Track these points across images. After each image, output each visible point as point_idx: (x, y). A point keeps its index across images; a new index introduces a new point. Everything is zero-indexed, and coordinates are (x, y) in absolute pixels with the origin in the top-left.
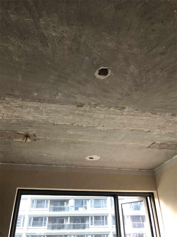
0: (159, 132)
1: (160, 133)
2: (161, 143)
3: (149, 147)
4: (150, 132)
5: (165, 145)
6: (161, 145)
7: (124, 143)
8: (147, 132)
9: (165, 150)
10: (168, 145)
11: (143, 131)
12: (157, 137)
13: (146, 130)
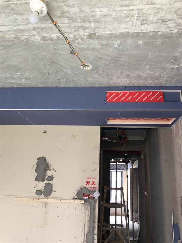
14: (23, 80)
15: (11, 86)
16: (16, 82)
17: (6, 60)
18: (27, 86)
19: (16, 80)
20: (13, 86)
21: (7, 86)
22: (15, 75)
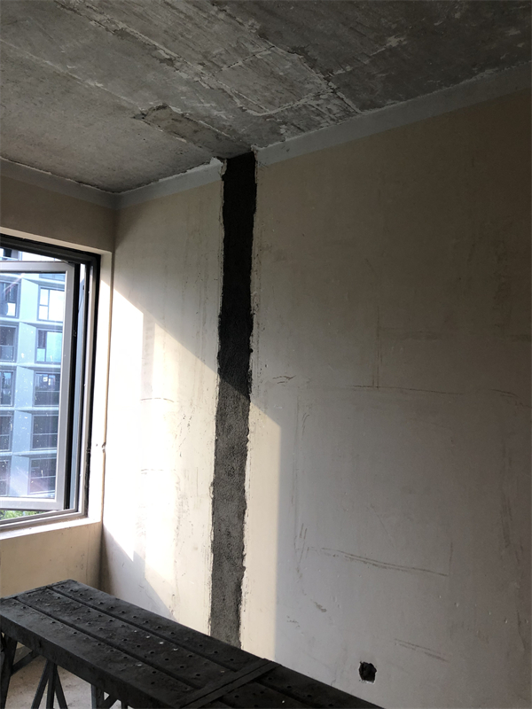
0: (196, 74)
1: (196, 79)
2: (183, 115)
3: (143, 116)
4: (172, 65)
5: (190, 124)
6: (180, 121)
7: (73, 71)
8: (163, 61)
9: (183, 140)
10: (196, 128)
11: (154, 53)
12: (182, 92)
13: (164, 52)
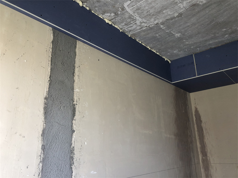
14: (227, 36)
15: (209, 47)
16: (217, 41)
17: (214, 19)
18: (228, 42)
19: (217, 39)
20: (211, 47)
21: (204, 49)
22: (218, 33)
